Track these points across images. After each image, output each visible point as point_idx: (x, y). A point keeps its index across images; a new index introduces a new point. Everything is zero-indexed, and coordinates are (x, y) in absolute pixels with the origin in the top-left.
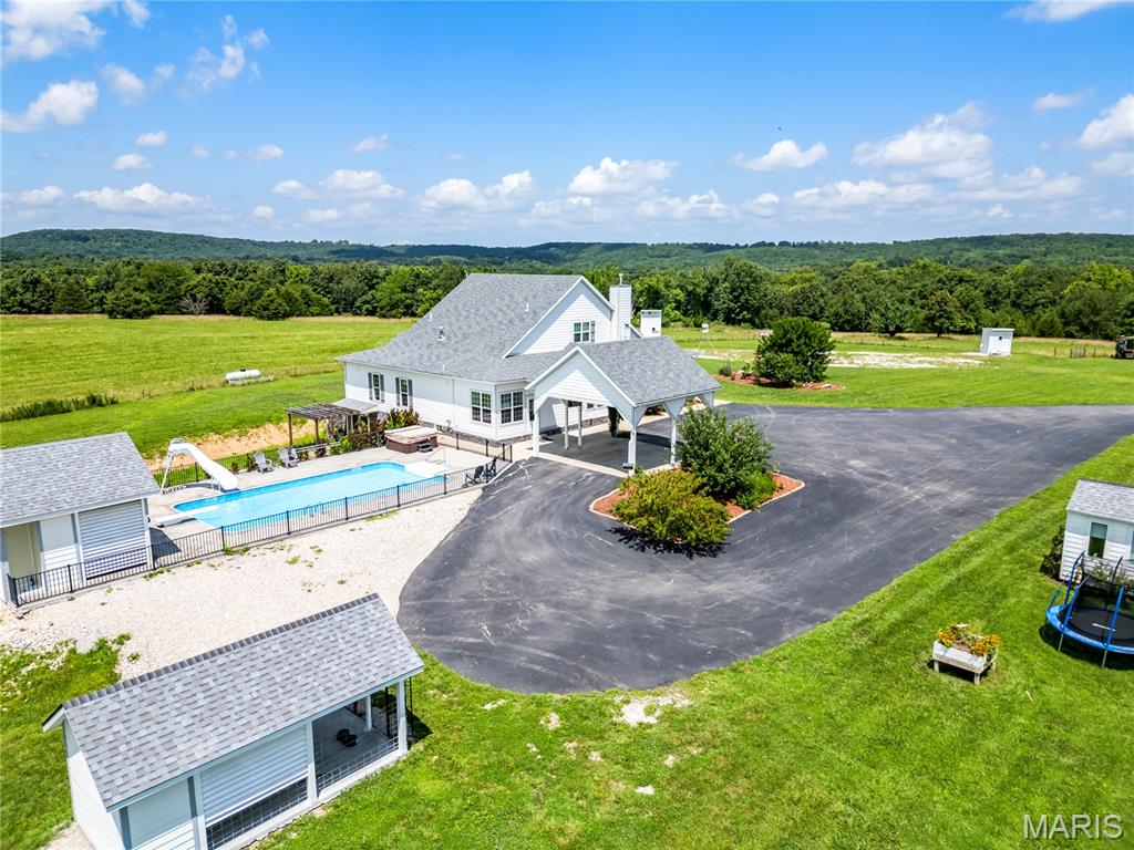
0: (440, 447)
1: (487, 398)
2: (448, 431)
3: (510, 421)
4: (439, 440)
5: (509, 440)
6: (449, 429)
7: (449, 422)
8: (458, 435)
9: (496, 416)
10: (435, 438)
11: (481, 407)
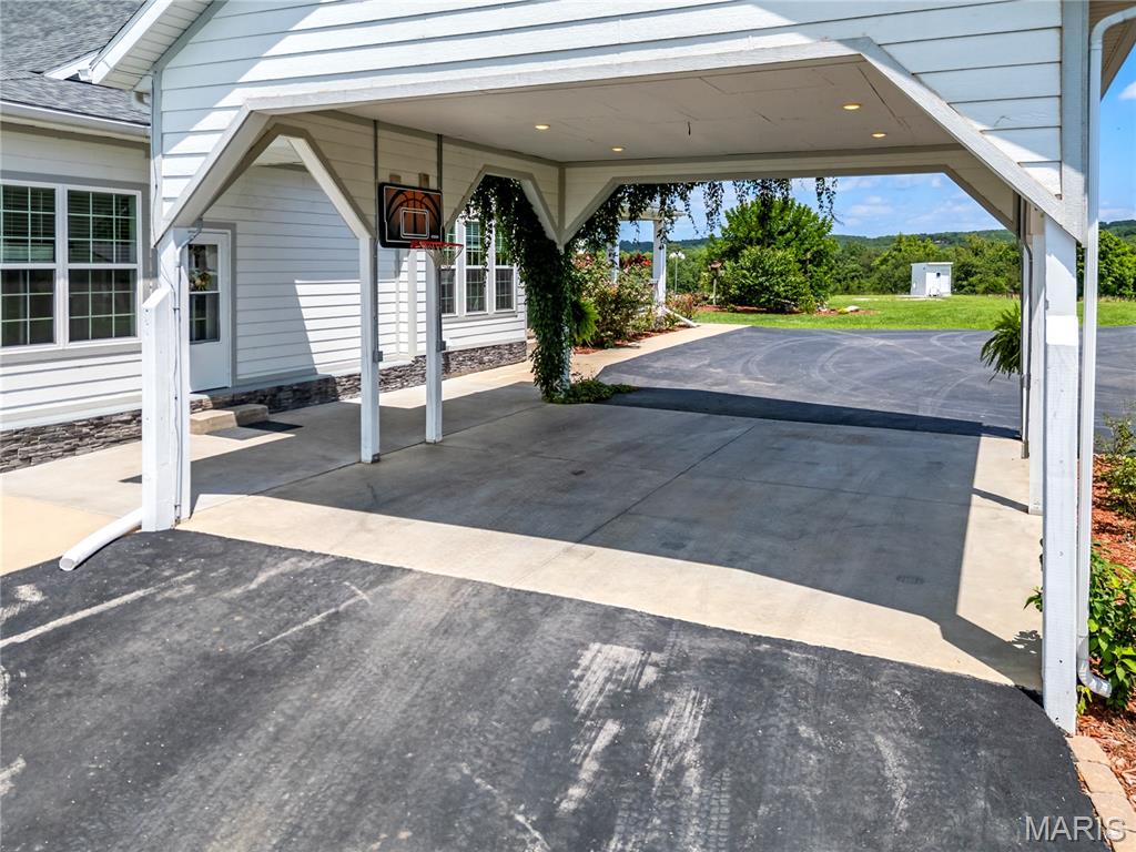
5: (30, 435)
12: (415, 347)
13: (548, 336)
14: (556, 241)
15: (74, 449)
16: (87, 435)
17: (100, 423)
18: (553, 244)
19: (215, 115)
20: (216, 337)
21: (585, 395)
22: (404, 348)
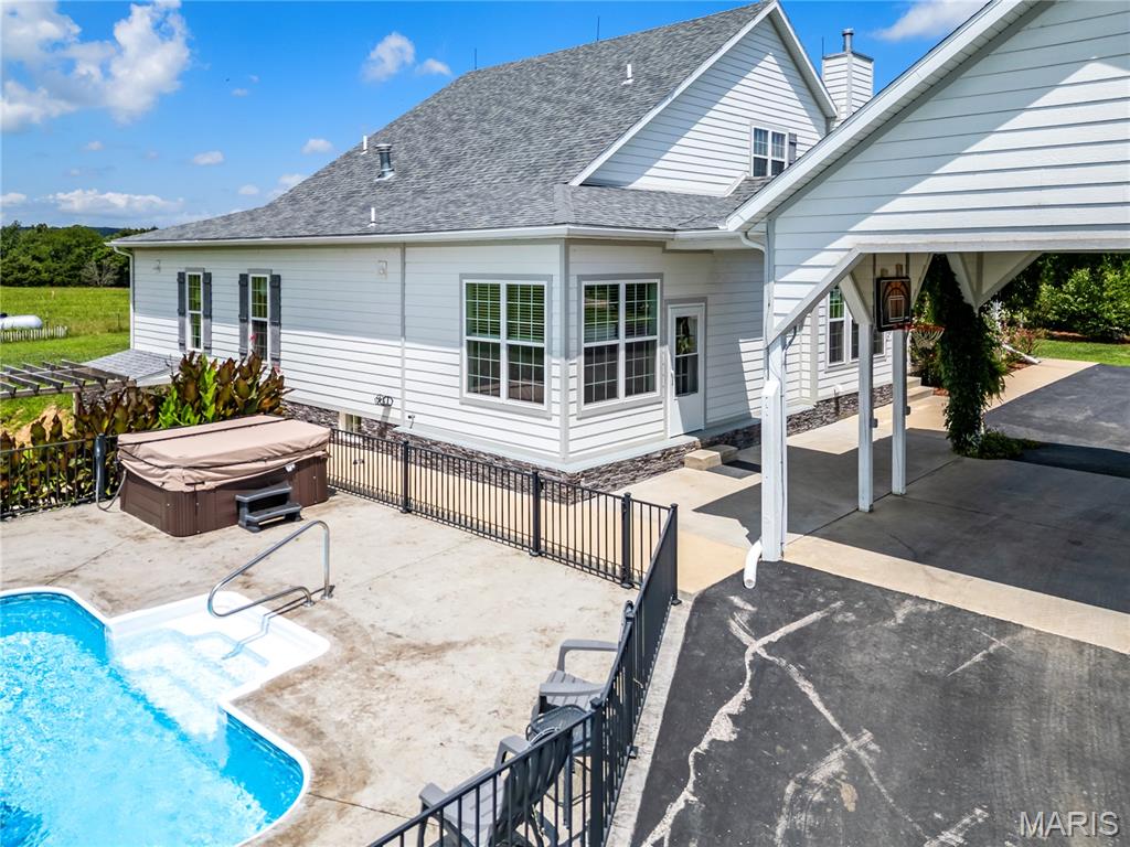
0: (341, 496)
1: (528, 301)
2: (378, 435)
3: (613, 394)
4: (334, 470)
5: (616, 467)
6: (385, 427)
7: (384, 402)
8: (411, 450)
9: (563, 373)
10: (321, 462)
11: (503, 340)
12: (817, 393)
13: (965, 394)
14: (974, 305)
15: (634, 479)
16: (641, 468)
17: (647, 459)
18: (970, 308)
19: (824, 254)
20: (695, 390)
21: (1000, 451)
22: (806, 393)
